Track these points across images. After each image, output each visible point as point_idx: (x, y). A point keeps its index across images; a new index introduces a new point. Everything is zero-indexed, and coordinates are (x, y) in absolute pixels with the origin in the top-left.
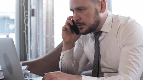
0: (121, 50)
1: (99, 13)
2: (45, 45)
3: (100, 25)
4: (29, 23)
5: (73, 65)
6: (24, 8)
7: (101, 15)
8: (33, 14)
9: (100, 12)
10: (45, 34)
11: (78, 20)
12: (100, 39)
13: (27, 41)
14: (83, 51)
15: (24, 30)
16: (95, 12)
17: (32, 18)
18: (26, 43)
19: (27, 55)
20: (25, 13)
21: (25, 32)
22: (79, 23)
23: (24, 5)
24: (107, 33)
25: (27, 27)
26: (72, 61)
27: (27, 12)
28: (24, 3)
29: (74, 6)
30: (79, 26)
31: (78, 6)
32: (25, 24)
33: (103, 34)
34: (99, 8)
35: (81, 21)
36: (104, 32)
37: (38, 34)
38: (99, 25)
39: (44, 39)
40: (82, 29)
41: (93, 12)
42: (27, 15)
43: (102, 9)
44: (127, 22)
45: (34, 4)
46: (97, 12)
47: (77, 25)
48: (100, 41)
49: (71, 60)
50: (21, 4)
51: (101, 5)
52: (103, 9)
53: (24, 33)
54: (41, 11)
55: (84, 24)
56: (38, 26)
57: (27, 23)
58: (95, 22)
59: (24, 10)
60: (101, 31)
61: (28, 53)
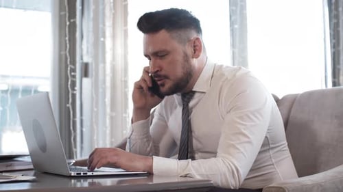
0: (224, 119)
1: (191, 60)
2: (108, 132)
3: (192, 80)
4: (77, 88)
5: (149, 149)
6: (69, 60)
7: (195, 62)
8: (86, 73)
9: (193, 58)
10: (108, 110)
11: (158, 71)
12: (191, 104)
13: (74, 123)
14: (166, 126)
15: (68, 103)
16: (184, 57)
17: (85, 80)
18: (71, 128)
19: (74, 150)
20: (69, 69)
21: (69, 105)
22: (159, 76)
23: (68, 54)
24: (203, 94)
25: (74, 96)
26: (147, 141)
27: (73, 67)
28: (68, 50)
29: (151, 50)
30: (159, 80)
31: (157, 49)
32: (70, 89)
33: (197, 95)
34: (190, 51)
35: (163, 73)
36: (199, 92)
37: (95, 109)
38: (190, 79)
39: (108, 121)
40: (163, 85)
41: (180, 58)
42: (73, 74)
43: (195, 53)
44: (234, 76)
45: (88, 52)
46: (186, 59)
47: (156, 79)
48: (192, 108)
49: (145, 140)
50: (63, 53)
51: (195, 46)
52: (197, 52)
53: (69, 108)
54: (101, 65)
55: (166, 77)
56: (94, 95)
57: (73, 89)
58: (184, 73)
59: (69, 63)
60: (194, 90)
61: (75, 147)
